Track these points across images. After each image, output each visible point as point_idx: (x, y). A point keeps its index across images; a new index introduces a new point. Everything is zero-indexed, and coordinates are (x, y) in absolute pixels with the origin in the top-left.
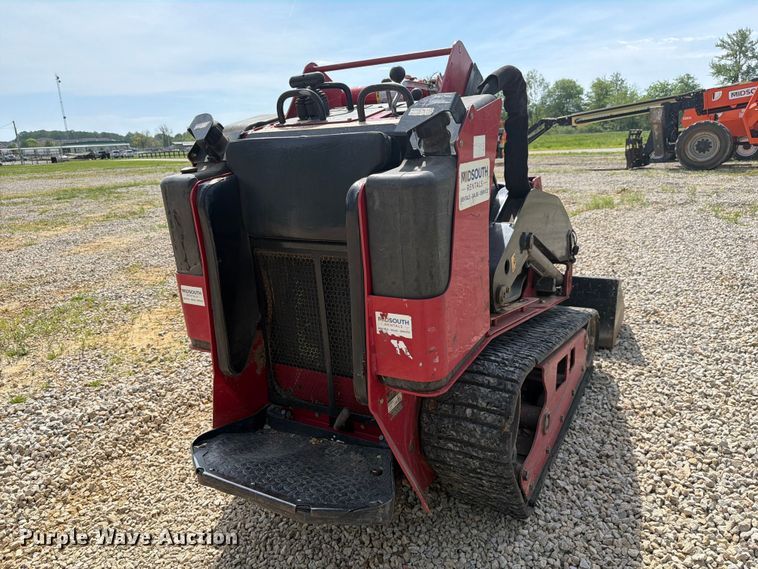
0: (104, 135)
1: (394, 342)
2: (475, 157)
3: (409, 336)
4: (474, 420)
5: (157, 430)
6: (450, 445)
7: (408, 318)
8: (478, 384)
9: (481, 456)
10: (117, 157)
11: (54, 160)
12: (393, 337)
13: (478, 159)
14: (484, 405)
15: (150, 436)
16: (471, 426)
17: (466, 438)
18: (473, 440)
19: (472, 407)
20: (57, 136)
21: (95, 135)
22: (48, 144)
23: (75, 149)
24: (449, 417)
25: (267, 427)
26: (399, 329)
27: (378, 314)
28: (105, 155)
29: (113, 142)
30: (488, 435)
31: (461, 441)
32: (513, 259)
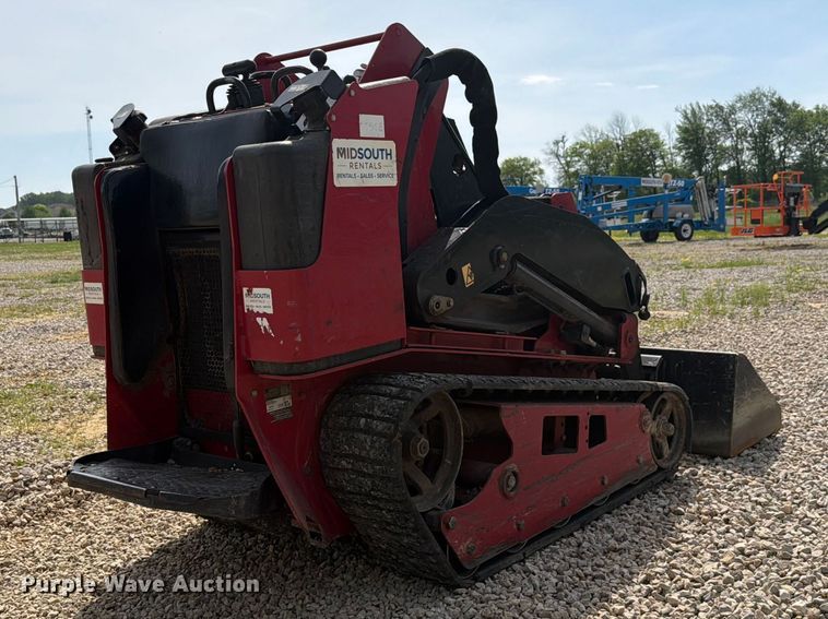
1: (259, 320)
2: (362, 135)
3: (270, 311)
4: (368, 431)
5: (75, 507)
6: (344, 462)
7: (268, 291)
8: (379, 394)
9: (371, 471)
12: (258, 314)
13: (363, 138)
14: (379, 413)
15: (65, 511)
16: (362, 437)
17: (357, 452)
18: (364, 453)
19: (367, 416)
24: (345, 429)
25: (171, 461)
26: (262, 305)
27: (245, 290)
30: (377, 445)
31: (353, 456)
32: (466, 270)
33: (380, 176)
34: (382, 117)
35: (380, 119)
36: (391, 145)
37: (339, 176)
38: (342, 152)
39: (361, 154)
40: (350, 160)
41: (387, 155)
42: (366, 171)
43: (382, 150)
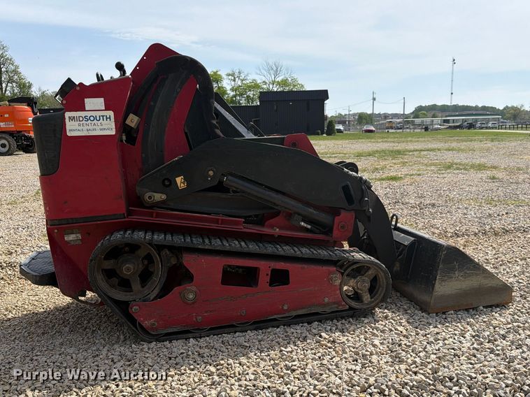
0: (484, 108)
2: (87, 109)
10: (482, 128)
11: (426, 129)
13: (88, 111)
20: (444, 109)
21: (476, 108)
22: (434, 116)
23: (453, 120)
28: (471, 126)
29: (488, 115)
32: (179, 180)
33: (101, 130)
34: (103, 99)
35: (102, 100)
36: (111, 113)
37: (70, 130)
38: (71, 119)
39: (86, 118)
40: (78, 122)
41: (107, 118)
42: (90, 127)
43: (103, 116)
